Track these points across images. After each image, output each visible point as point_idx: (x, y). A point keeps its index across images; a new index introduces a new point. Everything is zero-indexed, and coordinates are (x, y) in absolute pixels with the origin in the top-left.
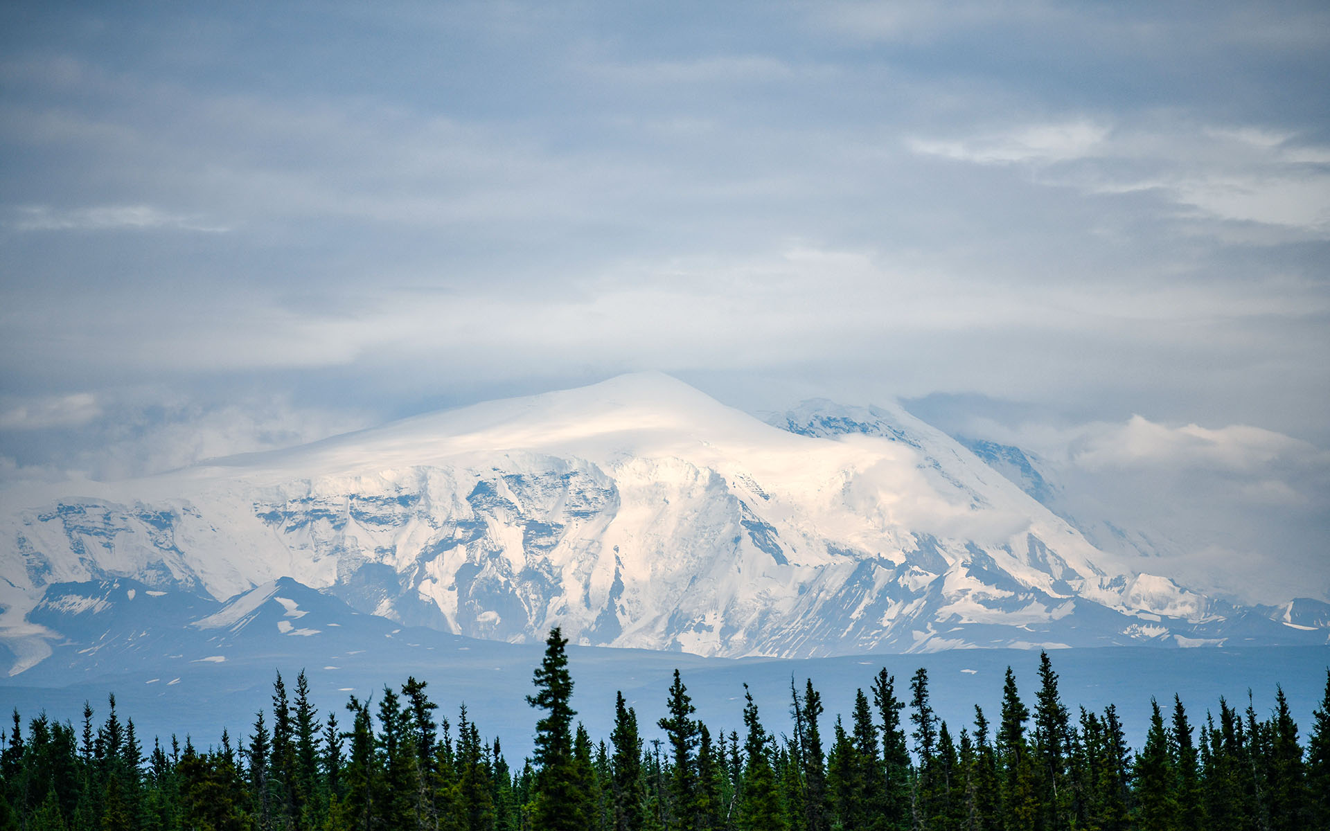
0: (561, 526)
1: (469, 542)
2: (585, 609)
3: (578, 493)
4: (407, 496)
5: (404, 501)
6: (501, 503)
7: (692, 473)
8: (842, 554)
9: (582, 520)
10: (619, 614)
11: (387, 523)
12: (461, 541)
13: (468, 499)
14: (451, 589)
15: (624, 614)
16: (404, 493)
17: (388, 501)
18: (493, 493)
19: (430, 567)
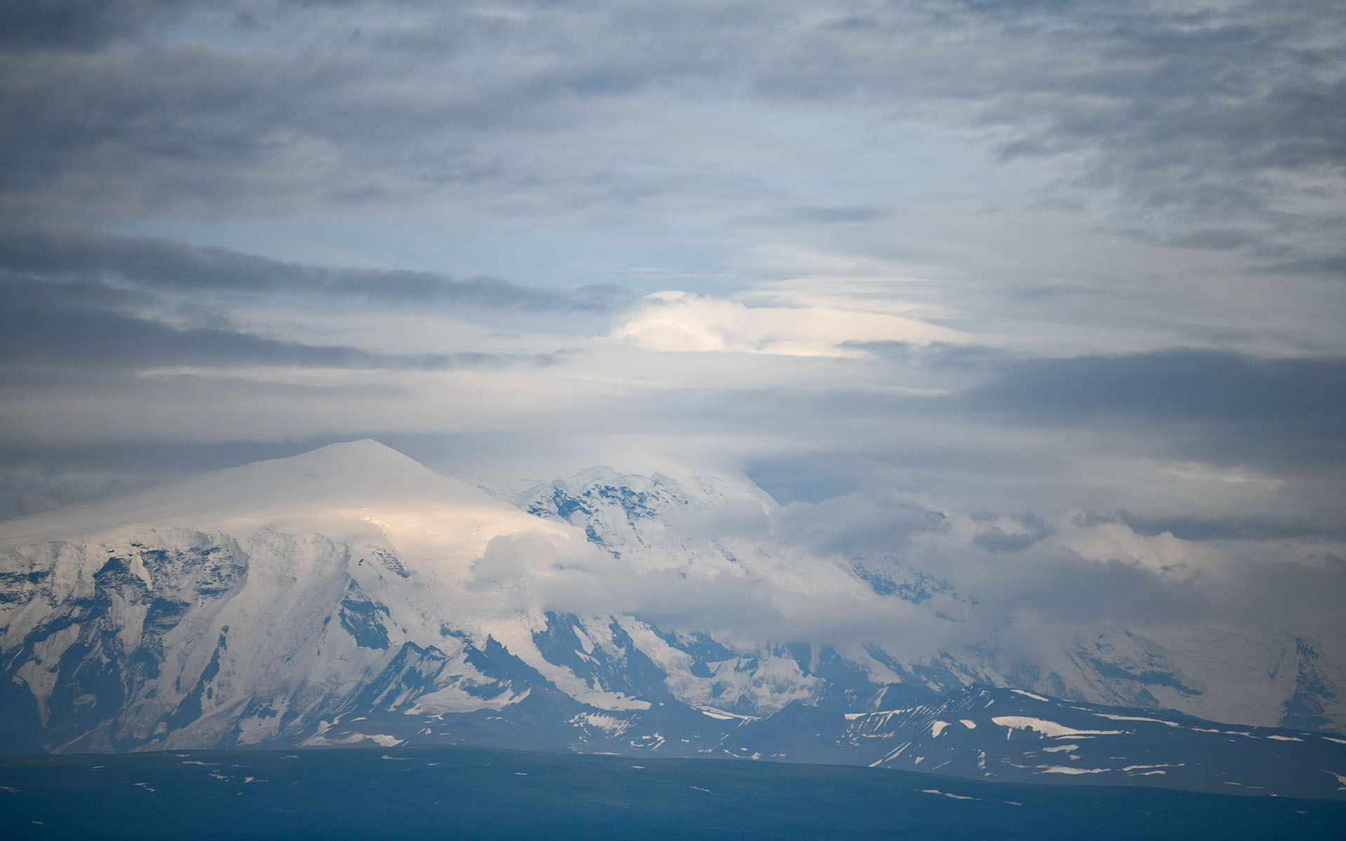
0: (187, 605)
1: (84, 622)
2: (173, 692)
3: (214, 570)
4: (37, 573)
5: (34, 578)
6: (132, 580)
7: (329, 548)
8: (452, 634)
9: (210, 598)
10: (204, 699)
11: (12, 601)
12: (77, 621)
13: (95, 576)
14: (53, 670)
15: (210, 697)
16: (36, 569)
17: (20, 578)
18: (126, 570)
19: (39, 647)
